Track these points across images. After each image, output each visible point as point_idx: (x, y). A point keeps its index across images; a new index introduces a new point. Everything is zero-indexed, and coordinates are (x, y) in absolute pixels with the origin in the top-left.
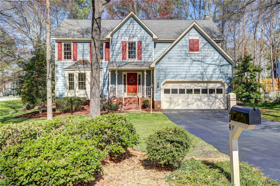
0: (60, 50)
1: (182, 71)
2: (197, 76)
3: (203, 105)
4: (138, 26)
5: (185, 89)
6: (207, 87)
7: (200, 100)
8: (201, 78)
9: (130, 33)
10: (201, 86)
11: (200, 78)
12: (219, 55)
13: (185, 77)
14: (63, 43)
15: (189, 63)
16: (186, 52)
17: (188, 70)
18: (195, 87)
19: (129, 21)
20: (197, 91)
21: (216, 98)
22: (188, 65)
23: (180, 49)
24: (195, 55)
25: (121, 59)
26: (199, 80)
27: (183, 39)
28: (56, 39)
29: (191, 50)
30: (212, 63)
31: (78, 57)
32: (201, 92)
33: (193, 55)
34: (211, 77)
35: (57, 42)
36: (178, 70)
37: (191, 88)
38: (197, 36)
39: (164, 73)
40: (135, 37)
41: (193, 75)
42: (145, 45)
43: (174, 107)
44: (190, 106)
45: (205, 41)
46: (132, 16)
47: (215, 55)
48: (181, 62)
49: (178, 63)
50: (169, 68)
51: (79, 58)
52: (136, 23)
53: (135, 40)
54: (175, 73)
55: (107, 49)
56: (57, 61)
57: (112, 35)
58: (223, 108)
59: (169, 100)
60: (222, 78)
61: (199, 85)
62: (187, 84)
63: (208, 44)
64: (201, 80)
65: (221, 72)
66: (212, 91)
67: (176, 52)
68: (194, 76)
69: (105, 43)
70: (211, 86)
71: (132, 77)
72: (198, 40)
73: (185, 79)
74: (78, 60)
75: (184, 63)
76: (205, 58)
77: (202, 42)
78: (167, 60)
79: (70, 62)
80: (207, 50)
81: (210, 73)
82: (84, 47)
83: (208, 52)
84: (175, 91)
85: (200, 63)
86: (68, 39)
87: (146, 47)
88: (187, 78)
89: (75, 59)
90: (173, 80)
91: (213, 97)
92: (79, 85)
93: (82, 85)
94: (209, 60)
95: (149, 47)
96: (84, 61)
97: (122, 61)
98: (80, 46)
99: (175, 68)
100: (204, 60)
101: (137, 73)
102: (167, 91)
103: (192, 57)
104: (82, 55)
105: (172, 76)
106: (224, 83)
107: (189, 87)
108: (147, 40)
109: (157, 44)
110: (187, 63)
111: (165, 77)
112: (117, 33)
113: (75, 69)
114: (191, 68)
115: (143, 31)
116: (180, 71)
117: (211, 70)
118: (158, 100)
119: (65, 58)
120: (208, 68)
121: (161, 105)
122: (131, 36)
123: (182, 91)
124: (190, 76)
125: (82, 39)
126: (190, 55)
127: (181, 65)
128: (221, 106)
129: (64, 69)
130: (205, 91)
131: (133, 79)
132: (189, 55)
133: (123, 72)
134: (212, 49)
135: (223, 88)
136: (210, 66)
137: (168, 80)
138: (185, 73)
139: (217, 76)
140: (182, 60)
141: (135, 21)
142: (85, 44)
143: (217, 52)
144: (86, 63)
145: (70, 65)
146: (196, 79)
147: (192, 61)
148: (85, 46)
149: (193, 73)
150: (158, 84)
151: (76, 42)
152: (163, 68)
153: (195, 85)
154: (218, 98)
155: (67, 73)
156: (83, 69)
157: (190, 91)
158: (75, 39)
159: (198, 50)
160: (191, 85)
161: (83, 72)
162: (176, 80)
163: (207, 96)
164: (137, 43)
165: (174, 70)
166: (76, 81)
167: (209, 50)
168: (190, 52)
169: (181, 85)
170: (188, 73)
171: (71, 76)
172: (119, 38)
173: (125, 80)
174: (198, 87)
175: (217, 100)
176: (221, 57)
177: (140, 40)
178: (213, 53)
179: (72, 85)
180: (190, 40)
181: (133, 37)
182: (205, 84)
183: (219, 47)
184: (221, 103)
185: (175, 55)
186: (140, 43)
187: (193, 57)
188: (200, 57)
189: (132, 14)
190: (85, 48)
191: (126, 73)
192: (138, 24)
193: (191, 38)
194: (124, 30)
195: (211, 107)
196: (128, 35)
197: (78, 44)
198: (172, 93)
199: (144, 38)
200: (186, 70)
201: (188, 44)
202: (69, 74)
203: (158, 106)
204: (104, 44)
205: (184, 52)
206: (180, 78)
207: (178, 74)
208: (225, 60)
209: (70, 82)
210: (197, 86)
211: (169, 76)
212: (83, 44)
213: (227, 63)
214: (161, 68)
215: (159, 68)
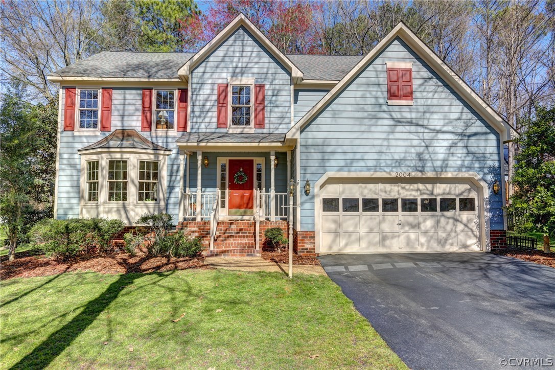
0: (70, 106)
1: (367, 149)
2: (408, 163)
3: (423, 240)
4: (253, 49)
5: (378, 199)
6: (432, 194)
7: (416, 226)
8: (420, 169)
9: (234, 64)
10: (418, 190)
11: (416, 168)
12: (463, 109)
13: (376, 168)
14: (79, 90)
15: (386, 128)
16: (377, 101)
17: (384, 149)
18: (401, 191)
19: (233, 38)
20: (410, 206)
21: (457, 220)
22: (384, 136)
23: (359, 94)
24: (404, 108)
25: (214, 125)
26: (414, 174)
27: (370, 68)
28: (60, 78)
29: (392, 95)
30: (445, 129)
31: (113, 123)
32: (419, 208)
33: (396, 109)
34: (444, 167)
35: (63, 88)
36: (355, 149)
37: (394, 195)
38: (403, 59)
39: (319, 156)
40: (246, 75)
41: (396, 162)
42: (270, 93)
43: (346, 245)
44: (388, 242)
45: (425, 73)
46: (242, 26)
47: (453, 109)
48: (363, 128)
49: (356, 128)
50: (333, 142)
51: (116, 124)
52: (250, 41)
53: (248, 80)
54: (350, 156)
55: (183, 104)
56: (62, 132)
57: (192, 69)
58: (476, 248)
59: (333, 226)
60: (470, 168)
61: (412, 187)
62: (381, 186)
63: (435, 80)
64: (419, 175)
65: (468, 153)
66: (447, 204)
67: (352, 101)
68: (399, 163)
69: (179, 89)
70: (440, 190)
71: (241, 169)
72: (410, 71)
73: (376, 171)
74: (113, 129)
75: (373, 129)
76: (427, 115)
77: (420, 73)
78: (329, 121)
79: (91, 135)
80: (430, 95)
81: (441, 156)
82: (125, 99)
83: (435, 102)
84: (351, 205)
85: (413, 128)
86: (86, 79)
87: (274, 98)
88: (380, 169)
89: (104, 128)
90: (344, 174)
91: (449, 218)
92: (111, 188)
93: (118, 192)
94: (436, 121)
95: (279, 98)
96: (123, 131)
97: (213, 131)
98: (117, 96)
99: (347, 142)
100: (425, 123)
101: (252, 161)
102: (330, 205)
103: (394, 115)
104: (120, 118)
105: (342, 163)
106: (480, 180)
107: (386, 192)
108: (276, 82)
109: (300, 93)
110: (379, 129)
111: (323, 167)
112: (203, 65)
113: (99, 150)
114: (393, 142)
115: (266, 59)
116: (361, 149)
117: (442, 150)
118: (308, 228)
119: (82, 126)
120: (435, 143)
121: (314, 243)
122: (238, 70)
123: (370, 205)
124: (389, 162)
125: (121, 79)
126: (388, 108)
127: (365, 135)
128: (469, 242)
129: (79, 151)
130: (429, 206)
131: (243, 174)
132: (385, 108)
133: (218, 158)
134: (446, 93)
135: (473, 195)
136: (440, 136)
137: (331, 174)
138: (376, 156)
139: (459, 163)
140: (366, 121)
141: (246, 37)
142: (127, 92)
143: (458, 102)
144: (129, 136)
145: (93, 141)
146: (407, 173)
147: (392, 122)
148: (127, 96)
149: (396, 157)
150: (307, 184)
151: (108, 88)
152: (320, 142)
153: (403, 188)
154: (461, 222)
155: (82, 162)
156: (118, 150)
157: (390, 205)
158: (105, 79)
159: (409, 95)
160: (393, 187)
161: (118, 156)
162: (353, 175)
163: (433, 216)
164: (252, 87)
165: (346, 149)
166: (104, 181)
167: (436, 96)
168: (390, 102)
169: (366, 187)
170: (384, 157)
171: (93, 166)
172: (207, 75)
173: (223, 178)
174: (409, 193)
175: (460, 227)
176: (468, 115)
177: (260, 82)
178: (448, 103)
179: (94, 190)
180: (390, 71)
181: (242, 73)
182: (429, 186)
183: (465, 88)
184: (470, 233)
185: (349, 108)
186: (260, 87)
187: (397, 115)
188: (414, 115)
189: (241, 20)
190: (127, 102)
191: (225, 161)
192: (255, 44)
193: (390, 65)
194: (220, 59)
195: (443, 246)
196: (231, 70)
197: (114, 92)
198: (345, 210)
199: (270, 76)
200: (377, 149)
201: (383, 81)
202: (89, 163)
203: (308, 246)
204: (176, 93)
205: (373, 101)
206: (365, 169)
207: (358, 156)
208: (479, 123)
209: (91, 181)
210: (407, 190)
211: (333, 163)
212: (123, 91)
213: (485, 129)
214: (310, 142)
215: (306, 142)
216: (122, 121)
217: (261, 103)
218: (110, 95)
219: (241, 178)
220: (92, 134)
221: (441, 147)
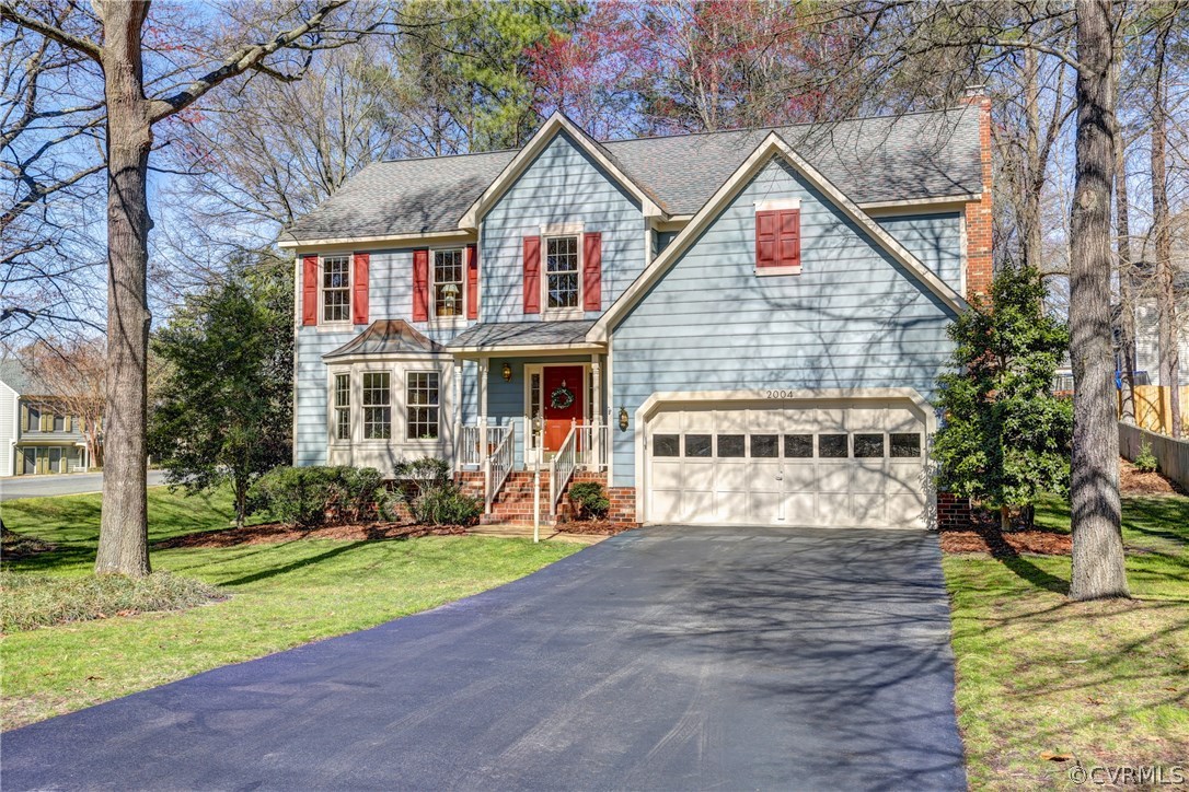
0: (310, 287)
1: (723, 353)
2: (791, 375)
3: (825, 508)
4: (583, 170)
5: (743, 436)
6: (842, 427)
7: (812, 485)
8: (811, 384)
9: (553, 201)
10: (816, 421)
11: (804, 384)
12: (895, 276)
13: (738, 383)
14: (322, 259)
15: (755, 317)
16: (740, 270)
17: (751, 352)
18: (786, 424)
19: (549, 152)
20: (799, 446)
21: (889, 476)
22: (750, 329)
23: (712, 260)
24: (782, 282)
25: (520, 309)
26: (800, 394)
27: (730, 213)
28: (295, 244)
29: (764, 259)
30: (862, 313)
31: (371, 310)
32: (816, 451)
33: (774, 281)
34: (859, 379)
35: (301, 257)
36: (704, 353)
37: (771, 430)
38: (789, 193)
39: (645, 367)
40: (572, 218)
41: (772, 373)
42: (612, 247)
43: (695, 513)
44: (764, 511)
45: (827, 216)
46: (559, 130)
47: (876, 276)
48: (719, 318)
49: (707, 318)
50: (668, 343)
51: (376, 311)
52: (579, 158)
53: (576, 228)
54: (695, 366)
55: (472, 272)
56: (300, 329)
57: (482, 217)
58: (921, 524)
59: (673, 483)
60: (908, 380)
61: (804, 417)
62: (751, 414)
63: (843, 227)
64: (810, 395)
65: (902, 355)
66: (868, 444)
67: (699, 273)
68: (776, 376)
69: (468, 247)
70: (859, 421)
71: (564, 384)
72: (795, 214)
73: (735, 390)
74: (371, 320)
75: (733, 318)
76: (828, 290)
77: (813, 217)
78: (660, 308)
79: (341, 332)
80: (834, 254)
81: (852, 362)
82: (390, 269)
83: (843, 265)
84: (698, 446)
85: (803, 315)
86: (333, 241)
87: (619, 257)
88: (744, 386)
89: (360, 320)
90: (684, 396)
91: (873, 471)
92: (368, 418)
93: (378, 423)
94: (845, 302)
95: (628, 255)
96: (389, 322)
97: (520, 318)
98: (377, 263)
99: (691, 342)
100: (824, 302)
101: (581, 368)
102: (665, 446)
103: (768, 293)
104: (383, 302)
105: (682, 378)
106: (923, 403)
107: (759, 425)
108: (623, 226)
110: (744, 317)
111: (652, 387)
112: (502, 205)
113: (352, 357)
114: (766, 340)
115: (607, 186)
116: (715, 354)
117: (854, 350)
118: (624, 483)
119: (328, 317)
120: (842, 338)
121: (634, 507)
122: (559, 211)
123: (731, 446)
124: (759, 375)
125: (382, 238)
126: (759, 282)
127: (721, 330)
128: (910, 514)
129: (324, 357)
130: (834, 445)
131: (564, 391)
132: (753, 282)
133: (526, 365)
134: (863, 249)
135: (917, 429)
136: (852, 326)
137: (664, 396)
138: (737, 366)
139: (886, 372)
140: (723, 306)
141: (572, 150)
142: (394, 256)
143: (883, 263)
144: (397, 332)
145: (347, 339)
146: (788, 392)
147: (766, 307)
148: (395, 264)
149: (771, 365)
150: (623, 413)
151: (363, 252)
152: (645, 344)
153: (790, 418)
154: (895, 479)
155: (330, 374)
156: (378, 356)
157: (765, 446)
158: (358, 240)
159: (794, 258)
160: (771, 417)
161: (377, 367)
162: (698, 397)
163: (845, 467)
164: (580, 240)
165: (688, 354)
166: (356, 406)
167: (846, 254)
168: (761, 272)
169: (726, 418)
170: (750, 365)
171: (343, 382)
172: (511, 224)
173: (535, 399)
174: (800, 427)
175: (892, 486)
176: (902, 285)
177: (594, 228)
178: (868, 267)
179: (346, 421)
180: (760, 216)
181: (566, 216)
182: (836, 414)
183: (886, 241)
184: (912, 498)
185: (692, 285)
186: (594, 238)
187: (774, 293)
188: (805, 291)
189: (557, 123)
190: (394, 273)
191: (538, 369)
192: (585, 161)
193: (761, 206)
194: (530, 192)
195: (863, 517)
196: (546, 211)
197: (372, 257)
198: (690, 453)
199: (611, 216)
200: (741, 352)
201: (751, 234)
202: (339, 377)
203: (626, 511)
204: (465, 252)
205: (734, 271)
206: (718, 386)
207: (708, 366)
208: (922, 298)
209: (341, 407)
210: (797, 422)
211: (667, 378)
212: (387, 256)
213: (936, 311)
214: (632, 344)
215: (625, 345)
216: (388, 305)
217: (594, 267)
218: (367, 262)
219: (562, 399)
220: (344, 329)
221: (852, 345)
